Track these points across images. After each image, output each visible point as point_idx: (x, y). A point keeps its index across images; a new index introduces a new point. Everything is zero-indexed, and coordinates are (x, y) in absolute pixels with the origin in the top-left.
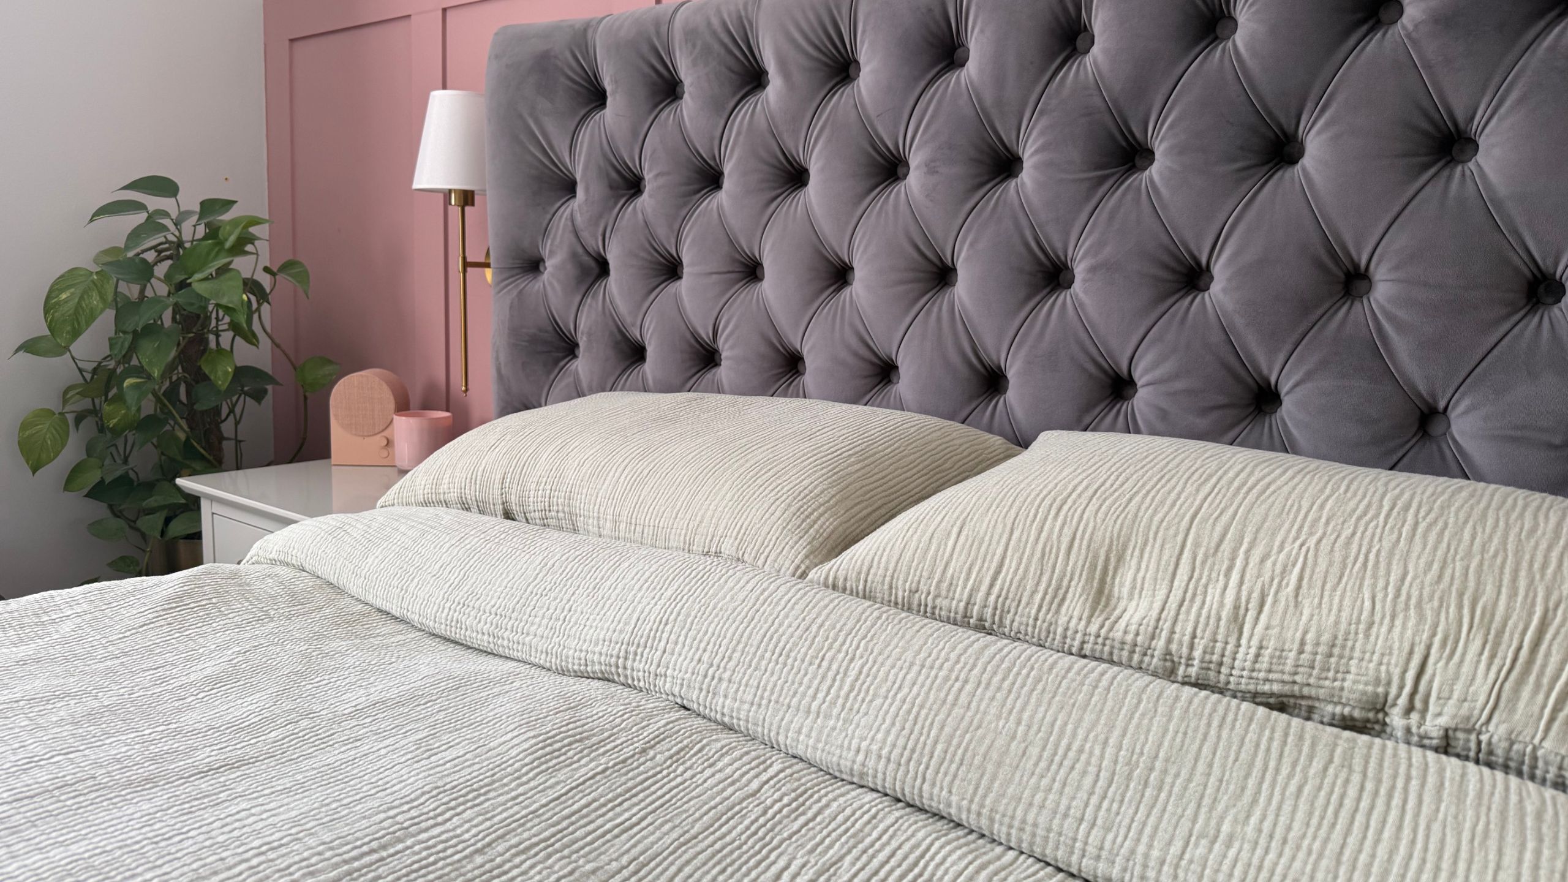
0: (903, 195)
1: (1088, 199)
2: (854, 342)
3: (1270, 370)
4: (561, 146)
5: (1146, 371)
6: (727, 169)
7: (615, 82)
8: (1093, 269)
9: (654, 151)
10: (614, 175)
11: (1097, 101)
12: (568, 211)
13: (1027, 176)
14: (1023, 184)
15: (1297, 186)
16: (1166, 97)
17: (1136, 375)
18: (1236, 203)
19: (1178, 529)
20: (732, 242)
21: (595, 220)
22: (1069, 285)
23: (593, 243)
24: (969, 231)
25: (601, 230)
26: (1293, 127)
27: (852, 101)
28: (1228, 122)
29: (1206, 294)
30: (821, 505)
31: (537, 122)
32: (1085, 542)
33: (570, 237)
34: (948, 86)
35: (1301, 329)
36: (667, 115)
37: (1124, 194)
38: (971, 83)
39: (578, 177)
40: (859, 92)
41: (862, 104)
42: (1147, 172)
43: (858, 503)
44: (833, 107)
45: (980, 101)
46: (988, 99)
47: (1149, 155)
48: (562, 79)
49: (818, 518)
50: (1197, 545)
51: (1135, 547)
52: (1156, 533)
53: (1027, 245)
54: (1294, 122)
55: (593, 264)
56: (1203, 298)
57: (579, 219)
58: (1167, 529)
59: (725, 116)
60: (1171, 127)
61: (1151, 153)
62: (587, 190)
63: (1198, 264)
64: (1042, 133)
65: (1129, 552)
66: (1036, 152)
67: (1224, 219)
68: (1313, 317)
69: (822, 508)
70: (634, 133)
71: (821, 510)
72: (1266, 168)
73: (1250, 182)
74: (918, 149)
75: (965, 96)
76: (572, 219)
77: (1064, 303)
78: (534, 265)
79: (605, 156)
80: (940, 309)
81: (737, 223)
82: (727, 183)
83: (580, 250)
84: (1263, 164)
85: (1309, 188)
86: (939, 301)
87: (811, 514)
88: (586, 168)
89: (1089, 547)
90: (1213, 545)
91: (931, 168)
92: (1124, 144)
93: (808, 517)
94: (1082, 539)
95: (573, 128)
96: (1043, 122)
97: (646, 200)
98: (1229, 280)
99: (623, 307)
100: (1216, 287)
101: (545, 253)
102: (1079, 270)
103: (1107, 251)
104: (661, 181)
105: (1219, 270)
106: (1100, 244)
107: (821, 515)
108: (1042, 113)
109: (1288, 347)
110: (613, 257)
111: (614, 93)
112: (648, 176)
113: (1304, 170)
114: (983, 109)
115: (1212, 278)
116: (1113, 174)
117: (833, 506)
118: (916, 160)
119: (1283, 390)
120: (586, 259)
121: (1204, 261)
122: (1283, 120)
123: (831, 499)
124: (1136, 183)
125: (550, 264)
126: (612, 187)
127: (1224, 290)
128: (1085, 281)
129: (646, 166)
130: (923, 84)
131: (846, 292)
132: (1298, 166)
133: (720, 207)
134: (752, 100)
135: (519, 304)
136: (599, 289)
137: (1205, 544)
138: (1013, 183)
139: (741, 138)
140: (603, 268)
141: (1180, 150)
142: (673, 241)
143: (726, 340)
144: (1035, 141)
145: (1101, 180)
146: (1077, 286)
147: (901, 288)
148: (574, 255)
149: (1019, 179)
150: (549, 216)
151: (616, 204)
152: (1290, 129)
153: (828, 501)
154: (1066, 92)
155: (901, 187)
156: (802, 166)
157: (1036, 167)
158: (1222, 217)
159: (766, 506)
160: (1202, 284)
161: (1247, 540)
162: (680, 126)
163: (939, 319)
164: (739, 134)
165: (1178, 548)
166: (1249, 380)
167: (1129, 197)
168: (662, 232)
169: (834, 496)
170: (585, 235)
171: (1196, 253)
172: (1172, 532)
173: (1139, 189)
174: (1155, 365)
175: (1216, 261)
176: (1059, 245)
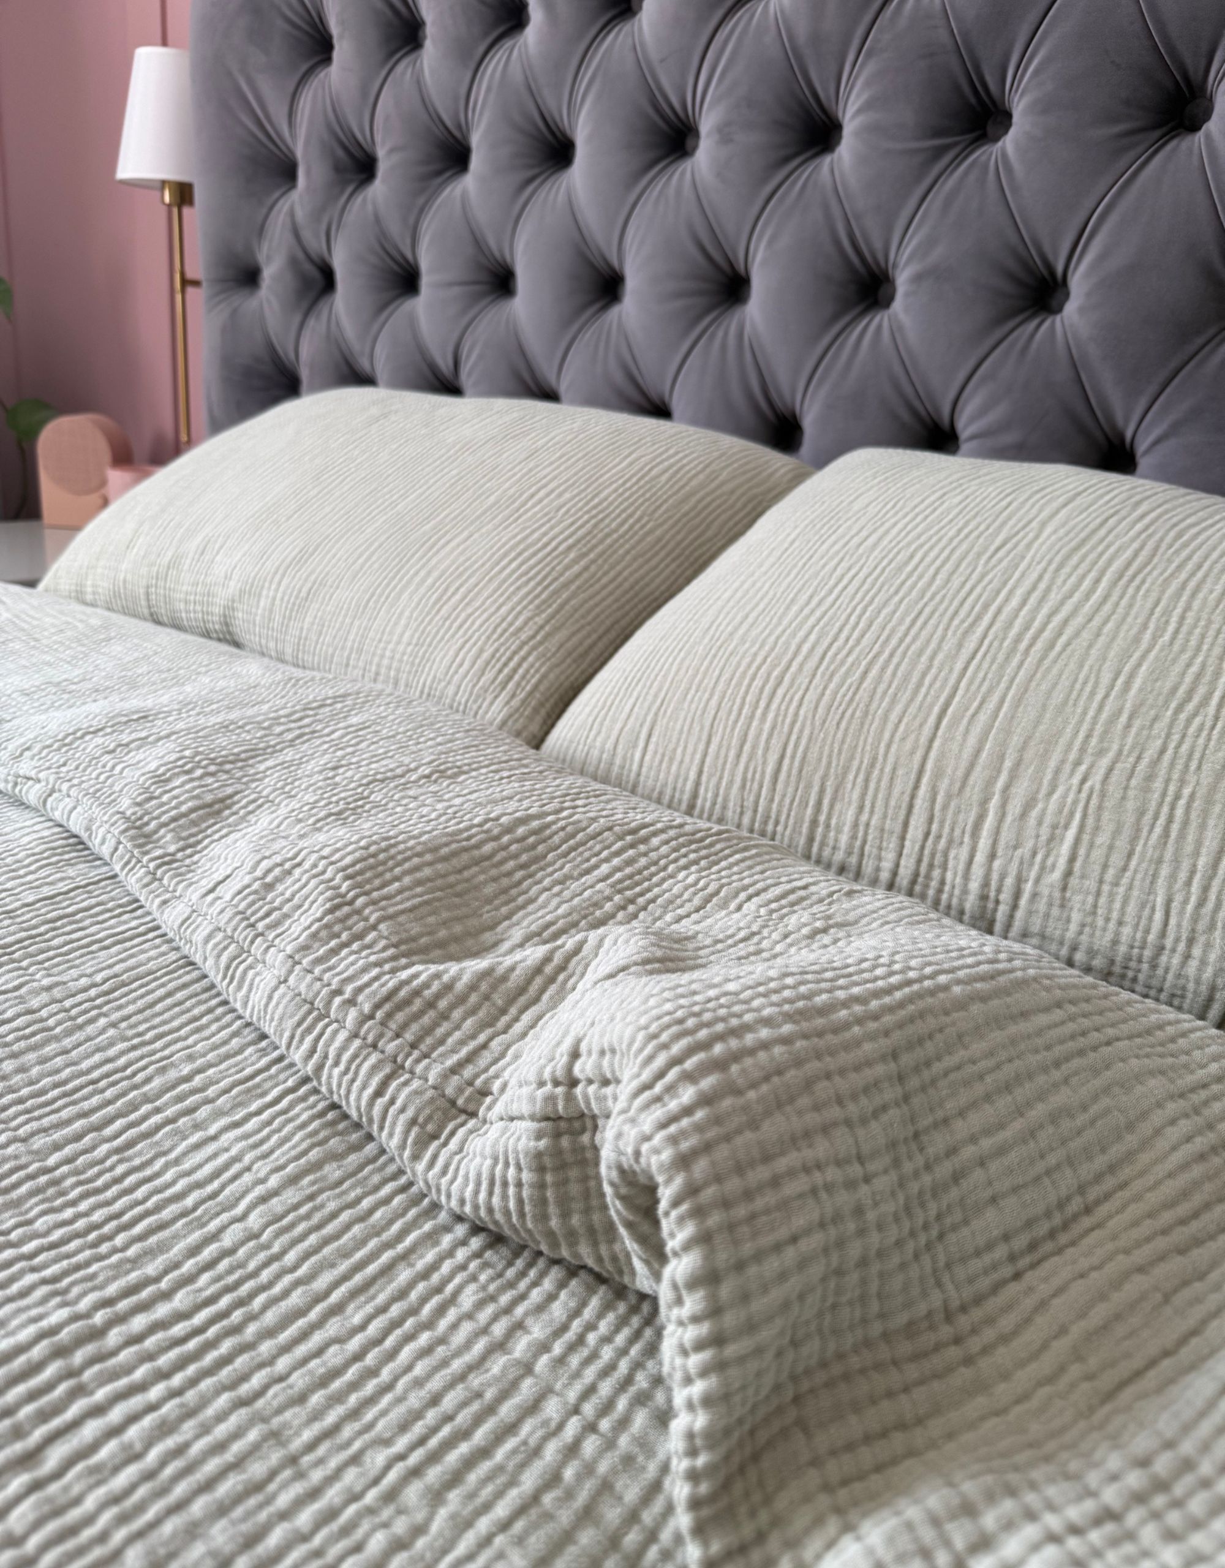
0: (688, 175)
1: (919, 179)
2: (619, 377)
3: (1127, 420)
4: (278, 111)
5: (972, 419)
6: (476, 140)
7: (342, 23)
8: (918, 278)
9: (387, 118)
10: (340, 153)
11: (943, 35)
12: (286, 208)
13: (846, 150)
14: (840, 158)
15: (1195, 160)
16: (1034, 27)
17: (960, 425)
18: (1110, 181)
19: (917, 740)
20: (478, 243)
21: (317, 214)
22: (887, 302)
23: (315, 244)
24: (766, 225)
25: (324, 227)
26: (1201, 72)
27: (629, 41)
28: (1113, 62)
29: (1058, 318)
30: (524, 643)
31: (250, 82)
32: (797, 764)
33: (289, 237)
34: (753, 15)
35: (1174, 364)
36: (404, 69)
37: (966, 173)
38: (782, 12)
39: (299, 153)
40: (640, 29)
41: (642, 44)
42: (1000, 144)
43: (578, 631)
44: (606, 51)
45: (791, 38)
46: (802, 31)
47: (1004, 118)
48: (280, 23)
49: (519, 665)
50: (938, 775)
51: (859, 769)
52: (889, 746)
53: (837, 243)
54: (1203, 62)
55: (315, 274)
56: (1053, 323)
57: (300, 214)
58: (903, 739)
59: (473, 65)
60: (1037, 72)
61: (1008, 116)
62: (308, 173)
63: (1052, 273)
64: (868, 84)
65: (851, 777)
66: (859, 111)
67: (1092, 205)
68: (1191, 348)
69: (526, 648)
70: (364, 92)
71: (522, 653)
72: (1157, 133)
73: (1132, 154)
74: (709, 109)
75: (773, 28)
76: (292, 214)
77: (879, 327)
78: (249, 277)
79: (329, 126)
80: (726, 334)
81: (483, 215)
82: (476, 161)
83: (300, 255)
84: (1154, 127)
85: (1210, 163)
86: (725, 324)
87: (510, 659)
88: (307, 143)
89: (800, 771)
90: (960, 773)
91: (724, 134)
92: (973, 100)
93: (505, 665)
94: (793, 757)
95: (291, 89)
96: (868, 70)
97: (379, 189)
98: (1088, 295)
99: (350, 329)
100: (1071, 307)
101: (261, 258)
102: (902, 280)
103: (938, 253)
104: (396, 158)
105: (1079, 283)
106: (930, 243)
107: (524, 659)
108: (869, 55)
109: (1152, 389)
110: (339, 263)
111: (341, 37)
112: (381, 153)
113: (1208, 137)
114: (795, 49)
115: (1067, 295)
116: (955, 144)
117: (541, 643)
118: (707, 125)
119: (1141, 448)
120: (308, 267)
121: (1060, 269)
122: (1189, 62)
123: (537, 633)
124: (984, 158)
125: (268, 274)
126: (338, 168)
127: (1081, 310)
128: (907, 295)
129: (378, 138)
130: (720, 13)
131: (614, 312)
132: (1201, 134)
133: (464, 196)
134: (508, 44)
135: (231, 329)
136: (323, 307)
137: (949, 771)
138: (827, 160)
139: (492, 97)
140: (326, 280)
141: (1043, 107)
142: (408, 241)
143: (469, 374)
144: (858, 96)
145: (939, 152)
146: (898, 304)
147: (679, 304)
148: (293, 262)
149: (836, 155)
150: (264, 211)
151: (342, 192)
152: (1195, 75)
153: (533, 637)
154: (903, 22)
155: (686, 167)
156: (564, 135)
157: (857, 134)
158: (1089, 204)
159: (451, 653)
160: (1054, 303)
161: (1008, 764)
162: (419, 83)
163: (724, 347)
164: (489, 89)
165: (913, 776)
166: (1098, 434)
167: (972, 177)
168: (395, 229)
169: (542, 627)
170: (307, 235)
171: (1050, 257)
172: (908, 745)
173: (986, 167)
174: (982, 412)
175: (1076, 268)
176: (878, 245)
